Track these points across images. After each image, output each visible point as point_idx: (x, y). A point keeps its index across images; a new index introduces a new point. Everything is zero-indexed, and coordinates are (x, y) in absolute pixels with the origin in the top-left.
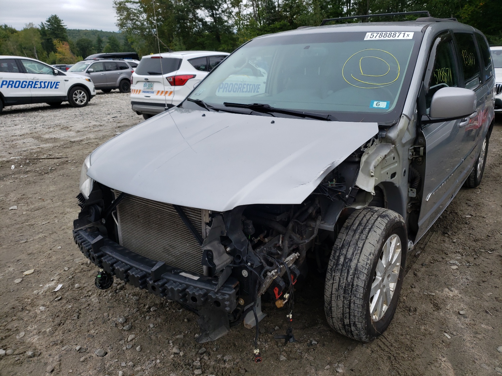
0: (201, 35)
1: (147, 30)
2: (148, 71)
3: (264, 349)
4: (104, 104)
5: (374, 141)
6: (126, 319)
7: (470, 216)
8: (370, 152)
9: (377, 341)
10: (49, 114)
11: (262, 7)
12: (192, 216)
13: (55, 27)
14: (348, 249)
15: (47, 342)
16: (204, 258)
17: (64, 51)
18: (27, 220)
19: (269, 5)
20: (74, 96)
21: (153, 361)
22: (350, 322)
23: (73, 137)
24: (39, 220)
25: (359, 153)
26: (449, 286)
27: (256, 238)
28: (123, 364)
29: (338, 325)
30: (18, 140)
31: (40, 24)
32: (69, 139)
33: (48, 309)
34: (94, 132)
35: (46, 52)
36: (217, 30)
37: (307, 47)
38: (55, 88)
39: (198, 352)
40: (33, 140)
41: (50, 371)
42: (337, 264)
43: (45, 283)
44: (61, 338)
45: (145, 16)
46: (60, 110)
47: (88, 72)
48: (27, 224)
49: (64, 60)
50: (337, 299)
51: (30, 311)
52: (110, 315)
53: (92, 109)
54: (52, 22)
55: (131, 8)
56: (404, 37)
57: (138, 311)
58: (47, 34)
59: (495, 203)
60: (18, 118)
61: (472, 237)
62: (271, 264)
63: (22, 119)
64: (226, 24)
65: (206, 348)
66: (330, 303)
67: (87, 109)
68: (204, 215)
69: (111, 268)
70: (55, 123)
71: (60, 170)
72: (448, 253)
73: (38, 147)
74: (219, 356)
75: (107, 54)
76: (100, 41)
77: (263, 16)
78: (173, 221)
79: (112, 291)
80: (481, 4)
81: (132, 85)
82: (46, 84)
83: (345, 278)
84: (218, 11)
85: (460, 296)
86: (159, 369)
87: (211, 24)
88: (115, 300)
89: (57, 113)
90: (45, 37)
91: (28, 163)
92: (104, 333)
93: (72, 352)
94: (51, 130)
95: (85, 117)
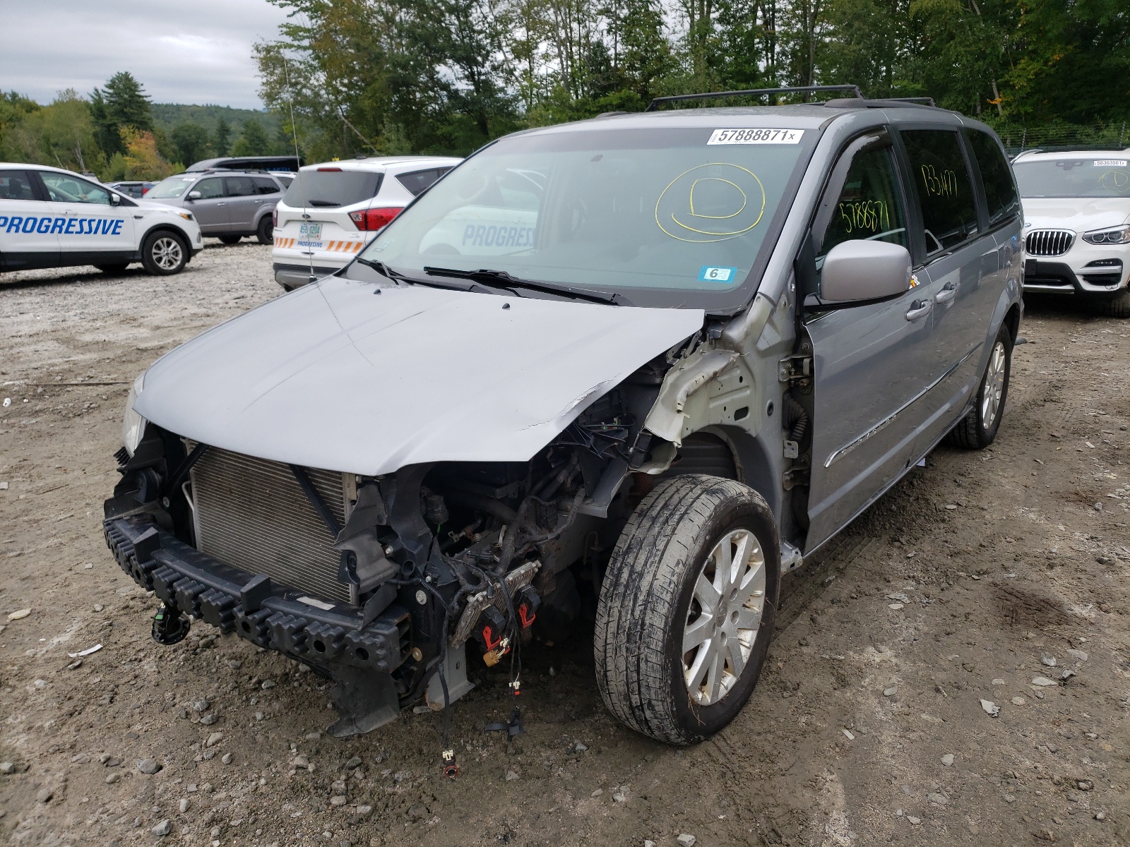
0: (446, 120)
1: (327, 108)
2: (312, 199)
3: (477, 760)
4: (222, 268)
5: (697, 345)
6: (209, 706)
7: (955, 507)
8: (686, 367)
9: (708, 746)
10: (98, 290)
11: (580, 59)
12: (325, 487)
13: (125, 99)
14: (637, 554)
15: (43, 747)
16: (341, 568)
17: (143, 150)
18: (26, 512)
19: (595, 54)
20: (154, 251)
21: (252, 781)
22: (641, 700)
23: (145, 339)
24: (51, 511)
25: (660, 365)
26: (874, 642)
27: (458, 532)
28: (192, 788)
29: (622, 709)
30: (23, 345)
31: (92, 92)
32: (135, 343)
33: (51, 685)
34: (190, 329)
35: (104, 155)
36: (481, 108)
37: (598, 158)
38: (114, 232)
39: (345, 764)
40: (57, 345)
41: (45, 798)
42: (616, 584)
43: (50, 636)
44: (72, 739)
45: (322, 77)
46: (123, 281)
47: (189, 199)
48: (25, 518)
49: (143, 172)
50: (616, 654)
51: (14, 688)
52: (178, 696)
53: (193, 280)
54: (118, 88)
55: (291, 60)
56: (783, 139)
57: (236, 688)
58: (106, 114)
59: (1013, 480)
60: (29, 299)
61: (948, 547)
62: (475, 580)
63: (38, 299)
64: (500, 95)
65: (362, 757)
66: (604, 663)
67: (182, 279)
68: (346, 485)
69: (169, 590)
70: (108, 309)
71: (107, 409)
72: (891, 579)
73: (66, 360)
74: (386, 773)
75: (236, 158)
76: (224, 131)
77: (582, 79)
78: (293, 498)
79: (188, 651)
80: (1056, 57)
81: (275, 228)
82: (94, 225)
83: (630, 612)
84: (483, 67)
85: (894, 660)
86: (262, 797)
87: (467, 95)
88: (191, 667)
89: (116, 287)
90: (101, 121)
91: (42, 395)
92: (161, 730)
93: (92, 765)
94: (98, 324)
95: (175, 297)
